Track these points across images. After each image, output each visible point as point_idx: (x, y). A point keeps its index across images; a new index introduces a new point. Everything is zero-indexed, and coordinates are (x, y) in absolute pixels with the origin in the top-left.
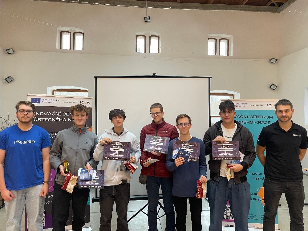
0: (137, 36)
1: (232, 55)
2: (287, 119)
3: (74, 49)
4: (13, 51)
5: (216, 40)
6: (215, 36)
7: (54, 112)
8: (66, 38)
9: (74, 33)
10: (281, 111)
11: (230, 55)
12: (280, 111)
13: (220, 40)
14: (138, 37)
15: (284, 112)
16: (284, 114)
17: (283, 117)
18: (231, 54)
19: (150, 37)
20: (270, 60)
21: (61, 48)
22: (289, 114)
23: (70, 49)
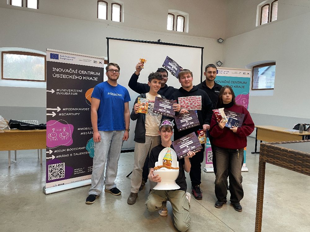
0: (98, 2)
3: (27, 6)
5: (174, 16)
6: (173, 12)
7: (71, 69)
13: (177, 16)
18: (187, 31)
19: (112, 4)
20: (218, 40)
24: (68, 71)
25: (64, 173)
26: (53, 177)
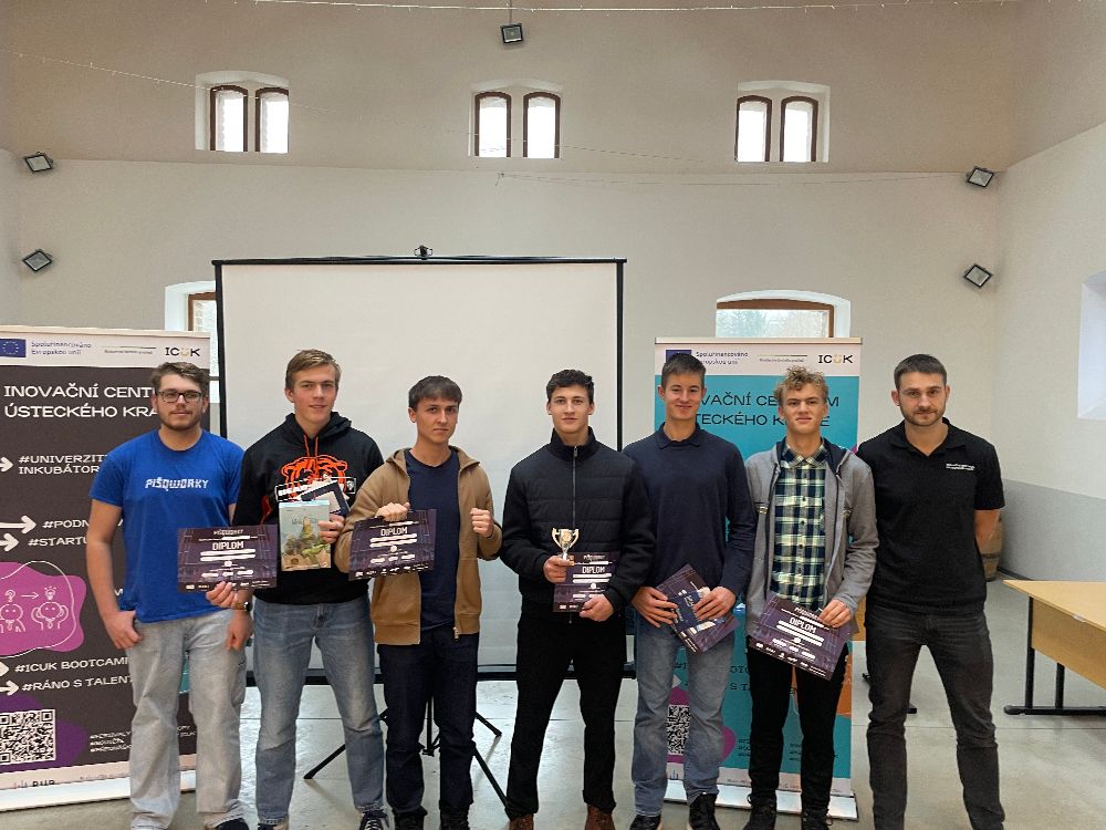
0: (479, 97)
1: (826, 160)
2: (932, 417)
3: (258, 149)
4: (50, 162)
5: (769, 102)
6: (765, 91)
7: (72, 386)
8: (231, 109)
9: (259, 93)
10: (915, 393)
11: (822, 158)
12: (913, 393)
13: (784, 103)
14: (483, 101)
15: (924, 396)
16: (925, 402)
17: (923, 411)
18: (824, 156)
19: (526, 99)
20: (969, 176)
21: (213, 147)
22: (937, 402)
23: (245, 148)
24: (62, 393)
25: (54, 743)
26: (12, 756)
